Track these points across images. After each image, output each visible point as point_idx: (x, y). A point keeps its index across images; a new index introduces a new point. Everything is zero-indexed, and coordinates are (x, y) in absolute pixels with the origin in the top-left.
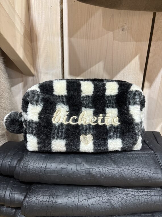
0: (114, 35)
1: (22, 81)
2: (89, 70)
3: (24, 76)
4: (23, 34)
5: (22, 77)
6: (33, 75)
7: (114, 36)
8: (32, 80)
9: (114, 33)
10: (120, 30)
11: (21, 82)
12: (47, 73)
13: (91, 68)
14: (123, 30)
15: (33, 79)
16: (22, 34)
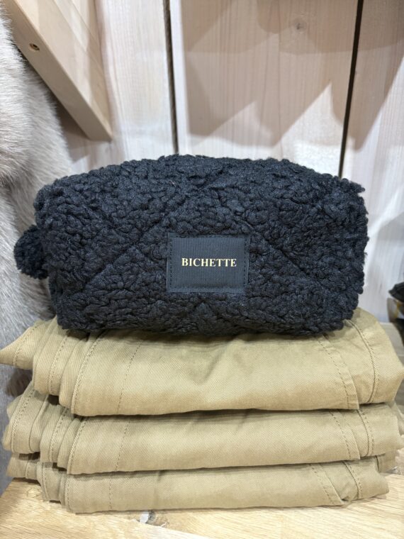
0: (280, 39)
1: (85, 154)
2: (231, 121)
3: (88, 141)
4: (87, 50)
5: (85, 145)
6: (108, 139)
7: (280, 42)
8: (107, 151)
9: (280, 35)
10: (294, 29)
11: (83, 156)
12: (141, 133)
13: (236, 117)
14: (298, 28)
15: (110, 148)
16: (85, 48)
